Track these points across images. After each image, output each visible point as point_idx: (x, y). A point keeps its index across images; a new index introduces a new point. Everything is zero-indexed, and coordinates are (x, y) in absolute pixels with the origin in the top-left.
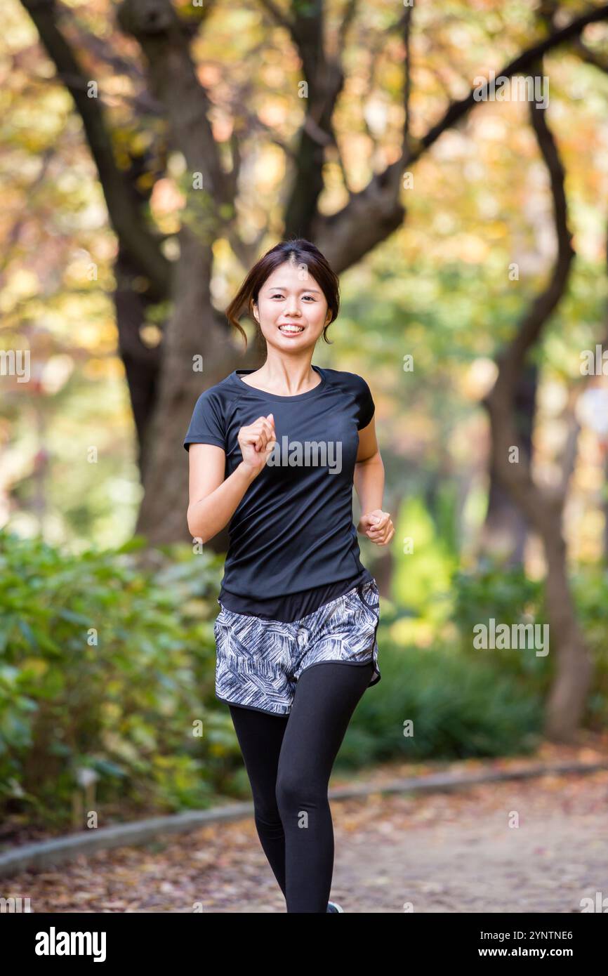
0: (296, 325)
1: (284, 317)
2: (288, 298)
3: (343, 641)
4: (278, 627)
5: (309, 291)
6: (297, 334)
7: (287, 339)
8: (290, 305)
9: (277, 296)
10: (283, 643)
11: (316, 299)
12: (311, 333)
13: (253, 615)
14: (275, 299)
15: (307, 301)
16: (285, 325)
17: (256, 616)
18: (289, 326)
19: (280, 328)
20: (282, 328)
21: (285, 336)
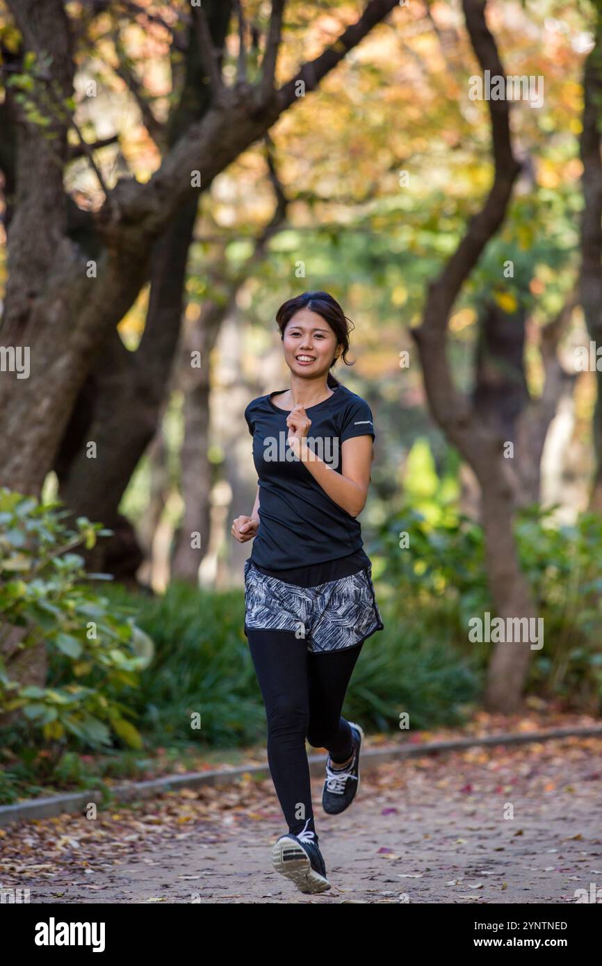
0: (309, 356)
2: (303, 336)
3: (354, 627)
4: (298, 590)
5: (320, 330)
6: (310, 363)
7: (302, 367)
8: (304, 341)
9: (296, 334)
10: (301, 603)
11: (325, 336)
12: (320, 362)
13: (278, 578)
14: (293, 335)
15: (318, 338)
16: (300, 356)
17: (280, 580)
18: (303, 357)
19: (297, 358)
20: (299, 358)
21: (300, 365)
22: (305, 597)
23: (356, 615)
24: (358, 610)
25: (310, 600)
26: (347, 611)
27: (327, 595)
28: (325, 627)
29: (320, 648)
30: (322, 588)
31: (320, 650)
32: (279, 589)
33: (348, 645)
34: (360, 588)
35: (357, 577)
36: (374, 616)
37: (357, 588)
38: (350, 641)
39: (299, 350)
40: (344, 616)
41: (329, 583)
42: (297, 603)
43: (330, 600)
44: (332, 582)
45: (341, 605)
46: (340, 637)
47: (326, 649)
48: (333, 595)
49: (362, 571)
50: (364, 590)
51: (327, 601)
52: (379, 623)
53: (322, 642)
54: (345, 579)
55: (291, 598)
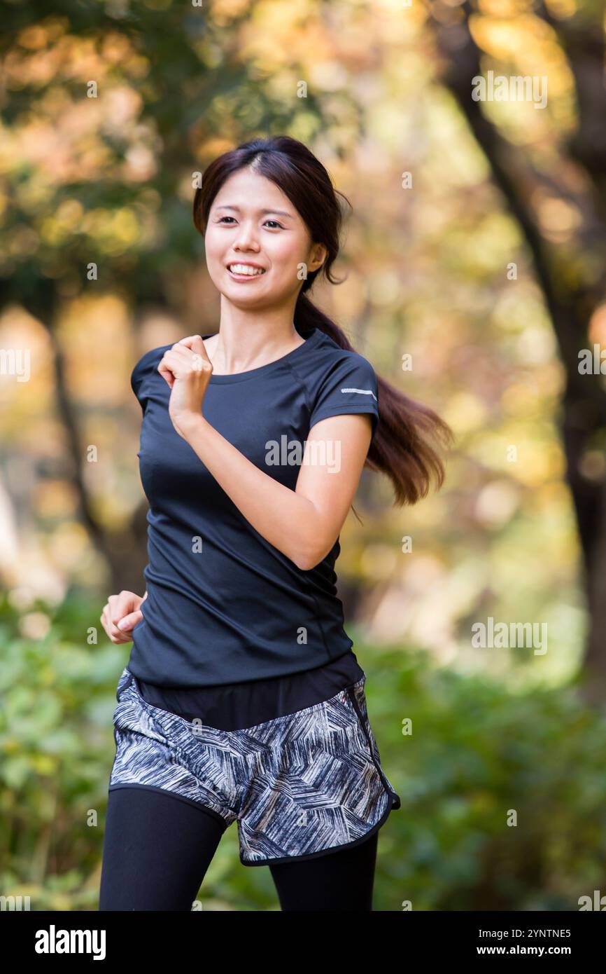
0: (249, 265)
1: (233, 251)
2: (241, 223)
3: (342, 806)
4: (214, 735)
5: (274, 213)
6: (253, 277)
7: (238, 285)
8: (243, 234)
9: (227, 220)
10: (222, 762)
11: (285, 225)
12: (275, 277)
13: (175, 712)
14: (223, 224)
15: (271, 229)
16: (235, 264)
17: (179, 715)
18: (239, 266)
19: (228, 268)
20: (232, 268)
21: (235, 280)
22: (228, 749)
23: (342, 782)
24: (344, 771)
25: (238, 755)
26: (322, 776)
27: (276, 745)
28: (283, 810)
29: (281, 850)
30: (262, 731)
31: (280, 855)
32: (177, 735)
33: (334, 845)
34: (344, 727)
35: (333, 704)
36: (378, 782)
37: (339, 729)
38: (338, 835)
39: (232, 251)
40: (317, 786)
41: (277, 721)
42: (214, 762)
43: (283, 757)
44: (282, 719)
45: (307, 765)
46: (315, 829)
47: (292, 853)
48: (288, 745)
49: (342, 692)
50: (352, 730)
51: (276, 757)
52: (392, 796)
53: (281, 840)
54: (308, 710)
55: (202, 751)
